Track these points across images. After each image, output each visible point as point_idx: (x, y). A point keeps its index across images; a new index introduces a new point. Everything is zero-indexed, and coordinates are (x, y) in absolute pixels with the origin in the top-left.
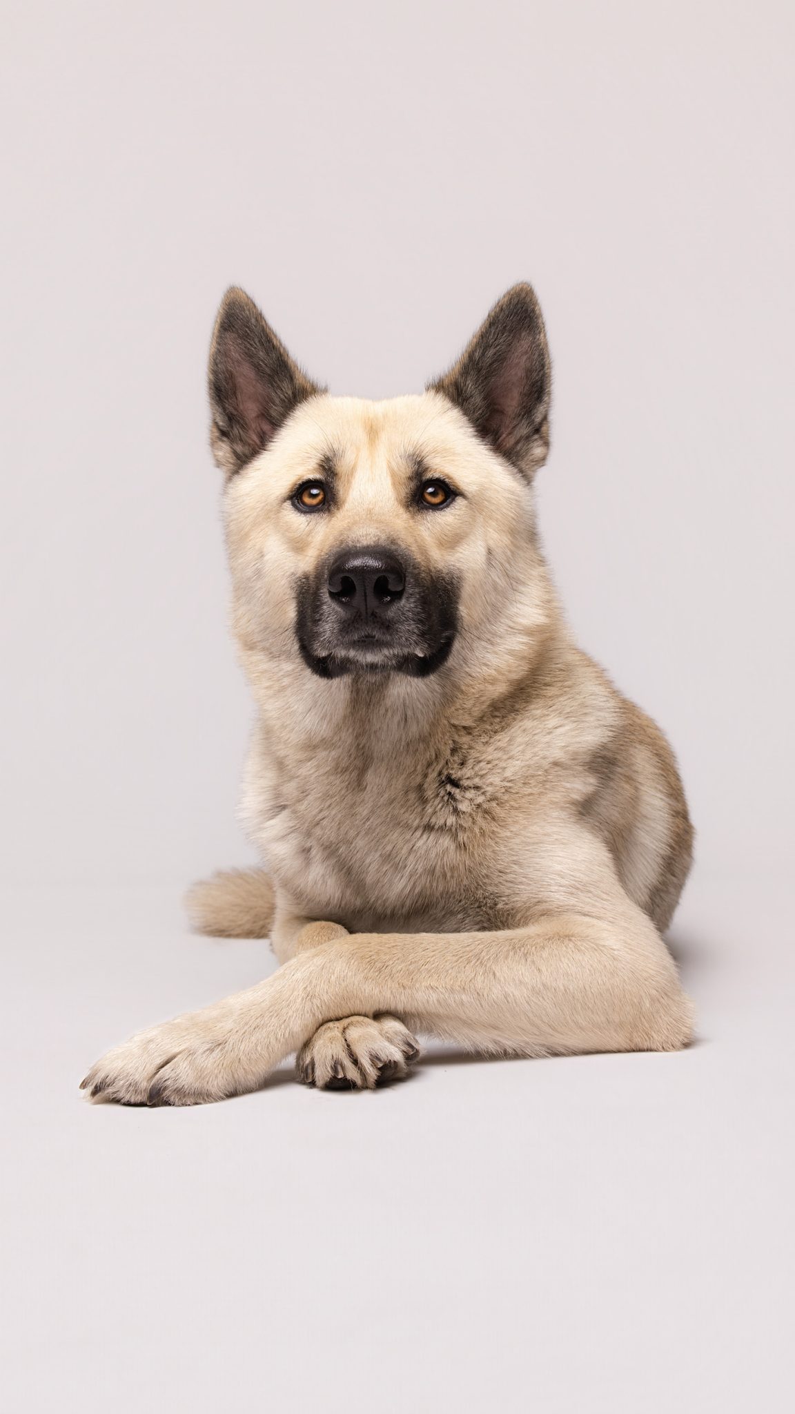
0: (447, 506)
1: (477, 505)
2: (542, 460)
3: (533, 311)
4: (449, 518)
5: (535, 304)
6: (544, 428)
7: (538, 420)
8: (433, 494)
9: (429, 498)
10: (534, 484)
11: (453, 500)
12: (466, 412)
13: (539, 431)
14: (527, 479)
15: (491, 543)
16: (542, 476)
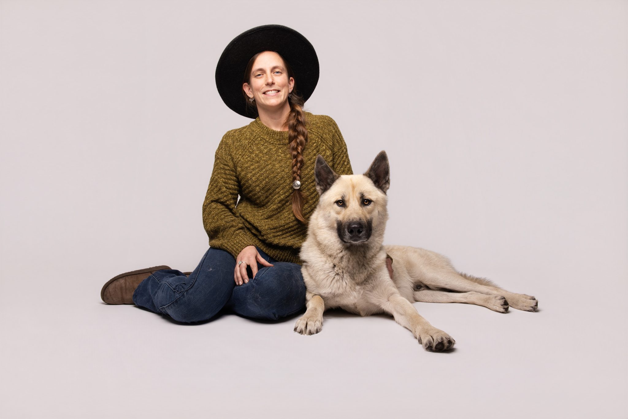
0: (369, 205)
1: (375, 203)
2: (388, 188)
3: (385, 156)
4: (369, 207)
5: (386, 155)
6: (389, 181)
7: (387, 179)
8: (366, 202)
9: (365, 203)
10: (387, 194)
11: (371, 203)
12: (372, 180)
13: (388, 182)
14: (385, 193)
15: (379, 210)
16: (388, 192)
